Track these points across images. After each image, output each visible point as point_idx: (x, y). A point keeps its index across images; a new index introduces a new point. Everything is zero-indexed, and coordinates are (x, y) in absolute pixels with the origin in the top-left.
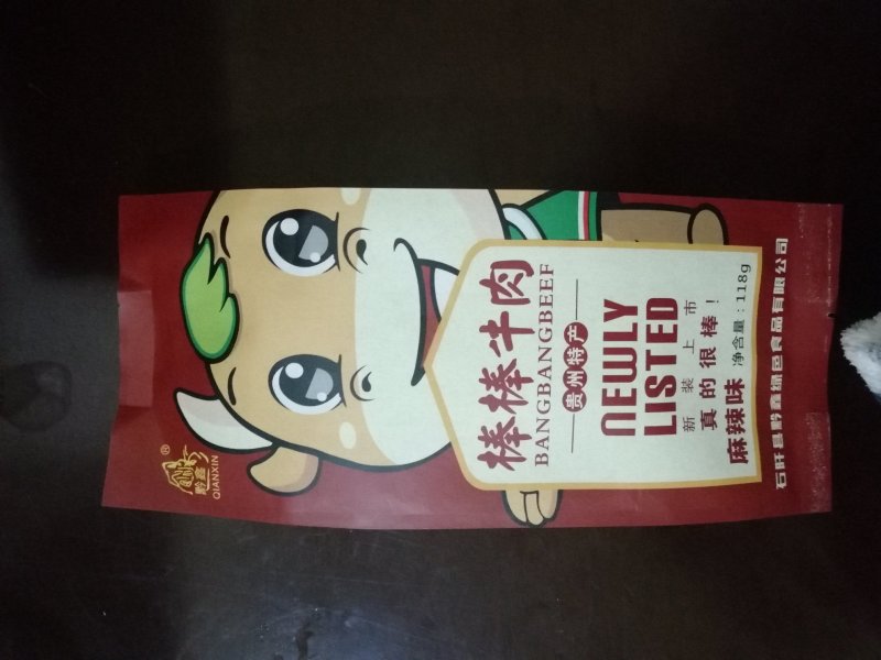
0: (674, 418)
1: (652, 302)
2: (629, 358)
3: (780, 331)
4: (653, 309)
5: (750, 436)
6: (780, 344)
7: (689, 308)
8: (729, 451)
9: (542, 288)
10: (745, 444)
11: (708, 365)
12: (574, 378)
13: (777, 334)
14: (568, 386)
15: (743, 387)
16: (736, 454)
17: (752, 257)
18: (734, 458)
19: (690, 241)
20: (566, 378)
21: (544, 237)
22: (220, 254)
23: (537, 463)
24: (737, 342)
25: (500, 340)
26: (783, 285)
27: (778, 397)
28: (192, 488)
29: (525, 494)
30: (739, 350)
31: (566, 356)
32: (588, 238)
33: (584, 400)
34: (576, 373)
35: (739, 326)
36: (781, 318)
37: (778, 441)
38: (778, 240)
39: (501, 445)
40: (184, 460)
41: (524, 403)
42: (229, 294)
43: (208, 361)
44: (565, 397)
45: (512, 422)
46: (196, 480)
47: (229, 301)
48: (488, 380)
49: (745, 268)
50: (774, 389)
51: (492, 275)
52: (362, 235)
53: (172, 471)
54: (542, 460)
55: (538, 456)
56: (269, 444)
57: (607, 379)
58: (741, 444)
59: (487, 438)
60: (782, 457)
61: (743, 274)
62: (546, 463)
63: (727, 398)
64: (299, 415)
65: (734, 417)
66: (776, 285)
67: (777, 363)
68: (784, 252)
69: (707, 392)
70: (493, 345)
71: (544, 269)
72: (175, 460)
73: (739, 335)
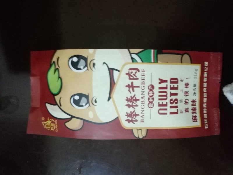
0: (178, 110)
1: (172, 79)
2: (165, 94)
3: (206, 86)
4: (172, 81)
5: (198, 114)
6: (206, 90)
7: (182, 80)
8: (192, 118)
9: (142, 75)
10: (197, 117)
11: (187, 95)
12: (151, 99)
13: (205, 87)
14: (149, 101)
15: (196, 101)
16: (194, 119)
17: (198, 67)
18: (194, 120)
19: (182, 63)
20: (149, 99)
21: (143, 62)
22: (57, 67)
23: (141, 122)
24: (194, 89)
25: (131, 89)
26: (207, 74)
27: (205, 104)
28: (50, 129)
29: (138, 130)
30: (195, 92)
31: (149, 94)
32: (154, 62)
33: (153, 105)
34: (151, 98)
35: (195, 85)
36: (206, 83)
37: (205, 116)
38: (205, 62)
39: (131, 117)
40: (48, 121)
41: (137, 106)
42: (59, 78)
43: (54, 95)
44: (148, 104)
45: (134, 111)
46: (51, 127)
47: (60, 79)
48: (128, 100)
49: (196, 70)
50: (204, 102)
51: (129, 72)
52: (94, 62)
53: (45, 124)
54: (142, 121)
55: (141, 120)
56: (70, 117)
57: (160, 99)
58: (195, 117)
59: (128, 115)
60: (207, 120)
61: (196, 71)
62: (143, 122)
63: (192, 104)
64: (78, 109)
65: (194, 109)
66: (205, 74)
67: (205, 95)
68: (207, 65)
69: (186, 103)
70: (129, 91)
71: (143, 70)
72: (46, 121)
73: (195, 88)
